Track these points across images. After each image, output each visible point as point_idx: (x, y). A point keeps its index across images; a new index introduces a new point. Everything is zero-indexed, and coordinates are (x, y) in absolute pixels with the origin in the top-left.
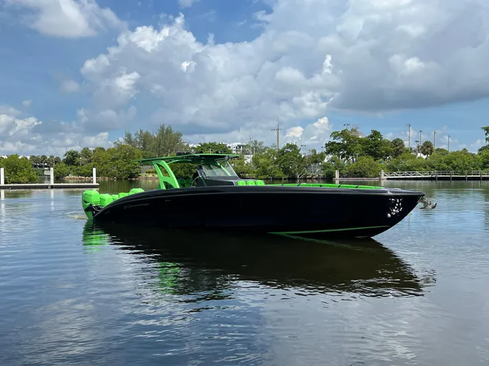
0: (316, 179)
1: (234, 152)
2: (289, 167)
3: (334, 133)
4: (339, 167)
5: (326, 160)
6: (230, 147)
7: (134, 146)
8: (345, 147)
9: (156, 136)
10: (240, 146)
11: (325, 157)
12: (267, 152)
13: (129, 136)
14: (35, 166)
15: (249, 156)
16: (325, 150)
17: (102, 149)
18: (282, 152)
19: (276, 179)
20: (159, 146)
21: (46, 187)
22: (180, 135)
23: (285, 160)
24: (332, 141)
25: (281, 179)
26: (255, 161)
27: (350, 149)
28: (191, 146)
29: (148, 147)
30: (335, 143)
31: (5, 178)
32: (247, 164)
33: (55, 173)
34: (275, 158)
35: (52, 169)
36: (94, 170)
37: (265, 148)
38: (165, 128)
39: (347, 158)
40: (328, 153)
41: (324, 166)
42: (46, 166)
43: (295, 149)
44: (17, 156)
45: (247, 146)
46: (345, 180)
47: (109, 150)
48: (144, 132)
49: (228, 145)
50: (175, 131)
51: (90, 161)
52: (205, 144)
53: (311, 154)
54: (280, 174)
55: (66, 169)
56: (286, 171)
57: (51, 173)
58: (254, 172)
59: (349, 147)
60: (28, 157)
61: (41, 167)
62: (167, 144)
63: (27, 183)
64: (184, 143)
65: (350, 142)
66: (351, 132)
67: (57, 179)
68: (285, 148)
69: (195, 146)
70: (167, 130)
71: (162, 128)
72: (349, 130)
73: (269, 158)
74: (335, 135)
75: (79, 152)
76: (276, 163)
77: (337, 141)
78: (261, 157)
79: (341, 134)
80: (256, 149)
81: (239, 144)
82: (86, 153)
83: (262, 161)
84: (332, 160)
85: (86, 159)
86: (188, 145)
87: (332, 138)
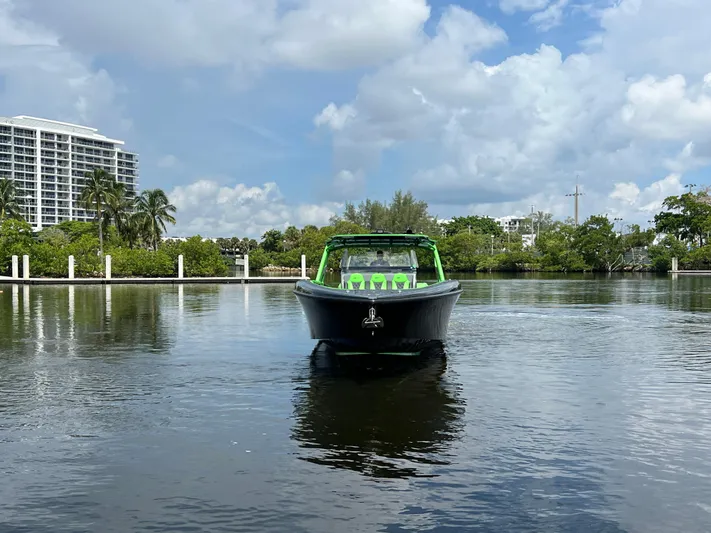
0: (640, 271)
1: (505, 230)
2: (594, 253)
3: (668, 199)
4: (680, 253)
5: (655, 242)
6: (499, 223)
7: (359, 223)
8: (686, 221)
9: (389, 208)
10: (515, 221)
11: (654, 237)
12: (558, 230)
13: (351, 208)
14: (223, 253)
15: (530, 236)
16: (653, 226)
17: (314, 228)
18: (583, 230)
19: (574, 271)
20: (394, 222)
21: (239, 282)
22: (424, 206)
23: (589, 242)
24: (665, 211)
25: (582, 271)
26: (540, 244)
27: (695, 224)
28: (439, 222)
29: (377, 224)
30: (670, 214)
31: (184, 270)
32: (527, 249)
33: (250, 263)
34: (572, 239)
35: (246, 256)
36: (303, 257)
37: (556, 223)
38: (403, 197)
39: (693, 238)
40: (660, 230)
41: (653, 252)
42: (237, 253)
43: (605, 224)
44: (199, 238)
45: (527, 221)
46: (688, 273)
47: (323, 230)
48: (372, 202)
49: (496, 220)
50: (416, 200)
51: (297, 246)
52: (461, 219)
53: (630, 232)
54: (580, 263)
55: (265, 256)
56: (589, 258)
57: (246, 263)
58: (538, 261)
59: (695, 220)
60: (215, 241)
61: (231, 253)
62: (406, 220)
63: (213, 276)
64: (430, 217)
65: (696, 213)
66: (698, 198)
67: (254, 270)
68: (589, 223)
69: (446, 222)
70: (405, 198)
71: (398, 196)
72: (695, 193)
73: (562, 238)
74: (671, 202)
75: (283, 233)
76: (573, 246)
77: (675, 212)
78: (550, 238)
79: (681, 200)
80: (542, 225)
81: (514, 217)
82: (292, 233)
83: (551, 243)
84: (666, 242)
85: (292, 243)
86: (435, 221)
87: (666, 207)
